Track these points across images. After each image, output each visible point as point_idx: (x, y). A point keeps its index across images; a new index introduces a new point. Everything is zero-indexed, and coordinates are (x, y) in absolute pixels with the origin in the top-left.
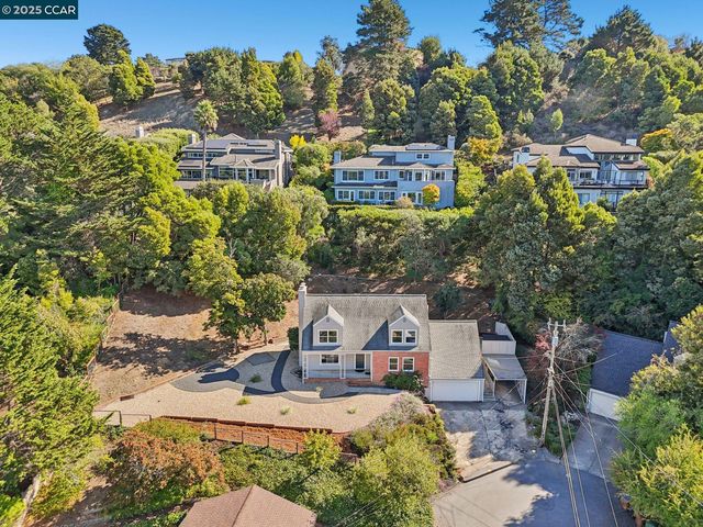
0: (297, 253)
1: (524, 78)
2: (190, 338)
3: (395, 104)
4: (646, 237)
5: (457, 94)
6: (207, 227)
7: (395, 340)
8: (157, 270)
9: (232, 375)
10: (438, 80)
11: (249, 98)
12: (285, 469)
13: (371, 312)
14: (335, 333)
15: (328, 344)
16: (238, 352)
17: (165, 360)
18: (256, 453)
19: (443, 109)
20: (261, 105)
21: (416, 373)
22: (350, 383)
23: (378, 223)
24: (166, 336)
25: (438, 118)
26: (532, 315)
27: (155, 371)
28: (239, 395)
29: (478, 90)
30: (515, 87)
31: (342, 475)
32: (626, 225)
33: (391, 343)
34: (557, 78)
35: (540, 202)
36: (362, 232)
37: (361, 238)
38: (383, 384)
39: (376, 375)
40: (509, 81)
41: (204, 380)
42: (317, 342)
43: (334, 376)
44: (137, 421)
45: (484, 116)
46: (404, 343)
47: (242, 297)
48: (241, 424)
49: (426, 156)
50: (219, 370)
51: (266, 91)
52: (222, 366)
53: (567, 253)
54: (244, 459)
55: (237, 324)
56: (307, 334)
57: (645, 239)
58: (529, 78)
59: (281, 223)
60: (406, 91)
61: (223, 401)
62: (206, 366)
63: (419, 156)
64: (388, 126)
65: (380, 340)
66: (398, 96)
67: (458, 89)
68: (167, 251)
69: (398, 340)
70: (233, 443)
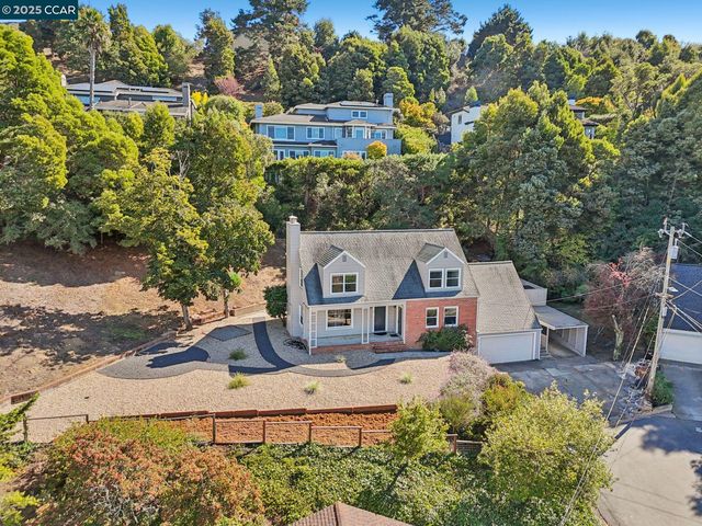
0: (249, 199)
1: (433, 56)
2: (109, 312)
3: (307, 70)
4: (658, 167)
5: (372, 64)
6: (123, 152)
7: (433, 284)
8: (44, 212)
9: (197, 354)
10: (350, 48)
11: (125, 55)
12: (352, 474)
13: (390, 252)
14: (352, 278)
15: (345, 294)
16: (189, 328)
17: (78, 341)
18: (294, 455)
19: (361, 79)
20: (142, 65)
21: (461, 327)
22: (376, 349)
23: (340, 171)
24: (71, 309)
25: (355, 87)
26: (545, 264)
27: (66, 358)
28: (224, 377)
29: (390, 63)
30: (424, 65)
31: (444, 470)
32: (637, 154)
33: (428, 289)
34: (455, 65)
35: (550, 126)
36: (324, 179)
37: (323, 187)
38: (419, 346)
39: (409, 335)
40: (420, 58)
41: (155, 364)
42: (328, 292)
43: (353, 341)
44: (69, 426)
45: (402, 88)
46: (444, 287)
47: (202, 237)
48: (251, 414)
49: (363, 115)
50: (171, 351)
51: (147, 50)
52: (176, 345)
53: (582, 186)
54: (278, 468)
55: (194, 278)
56: (312, 282)
57: (658, 168)
58: (437, 58)
59: (229, 154)
60: (317, 58)
61: (204, 386)
62: (149, 345)
63: (356, 114)
64: (300, 94)
65: (411, 285)
66: (309, 62)
67: (373, 59)
68: (62, 181)
69: (438, 284)
70: (248, 445)
